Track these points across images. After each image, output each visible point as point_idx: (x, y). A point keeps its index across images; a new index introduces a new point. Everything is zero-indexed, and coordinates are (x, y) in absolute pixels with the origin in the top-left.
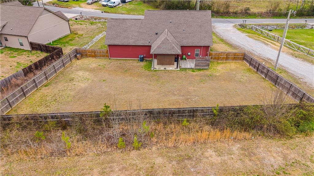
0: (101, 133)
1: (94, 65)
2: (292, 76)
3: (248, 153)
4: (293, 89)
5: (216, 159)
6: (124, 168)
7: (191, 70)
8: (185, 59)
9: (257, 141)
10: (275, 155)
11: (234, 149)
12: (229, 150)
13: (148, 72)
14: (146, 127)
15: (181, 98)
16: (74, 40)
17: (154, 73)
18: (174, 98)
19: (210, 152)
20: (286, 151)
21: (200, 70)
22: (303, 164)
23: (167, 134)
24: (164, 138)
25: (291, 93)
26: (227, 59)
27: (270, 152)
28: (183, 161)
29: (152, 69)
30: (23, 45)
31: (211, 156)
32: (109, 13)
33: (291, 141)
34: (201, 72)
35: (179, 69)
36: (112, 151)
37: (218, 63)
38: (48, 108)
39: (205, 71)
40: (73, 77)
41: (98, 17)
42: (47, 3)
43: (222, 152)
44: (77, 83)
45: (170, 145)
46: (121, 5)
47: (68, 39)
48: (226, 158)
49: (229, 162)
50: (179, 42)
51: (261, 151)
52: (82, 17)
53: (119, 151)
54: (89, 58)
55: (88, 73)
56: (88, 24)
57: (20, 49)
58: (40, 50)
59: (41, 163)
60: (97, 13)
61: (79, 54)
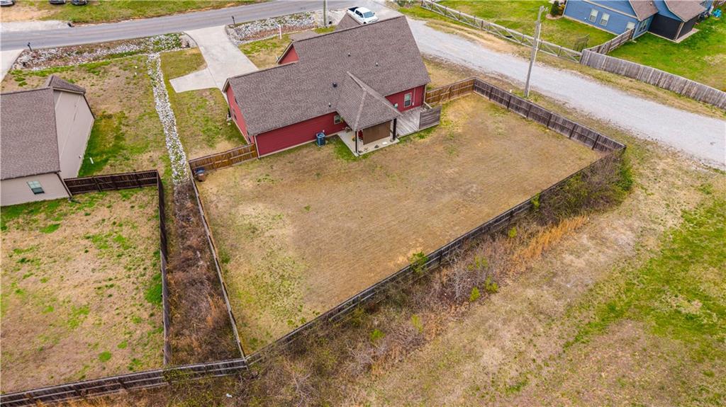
1: (248, 184)
2: (552, 102)
3: (601, 241)
4: (579, 130)
5: (579, 263)
6: (504, 320)
7: (417, 135)
9: (596, 222)
10: (622, 231)
11: (584, 241)
12: (581, 246)
13: (356, 163)
15: (454, 194)
16: (123, 134)
17: (362, 163)
18: (446, 198)
19: (567, 257)
20: (630, 222)
21: (428, 131)
22: (650, 229)
25: (576, 136)
26: (450, 95)
27: (616, 229)
28: (551, 280)
29: (356, 155)
30: (43, 192)
31: (572, 261)
32: (87, 22)
33: (622, 208)
35: (397, 140)
36: (468, 309)
39: (436, 129)
40: (246, 222)
41: (84, 46)
43: (578, 252)
44: (271, 233)
47: (110, 138)
48: (586, 257)
49: (592, 259)
51: (607, 232)
52: (34, 54)
53: (477, 304)
54: (219, 171)
55: (261, 205)
56: (86, 76)
57: (36, 203)
58: (94, 189)
59: (406, 366)
60: (59, 30)
61: (200, 169)
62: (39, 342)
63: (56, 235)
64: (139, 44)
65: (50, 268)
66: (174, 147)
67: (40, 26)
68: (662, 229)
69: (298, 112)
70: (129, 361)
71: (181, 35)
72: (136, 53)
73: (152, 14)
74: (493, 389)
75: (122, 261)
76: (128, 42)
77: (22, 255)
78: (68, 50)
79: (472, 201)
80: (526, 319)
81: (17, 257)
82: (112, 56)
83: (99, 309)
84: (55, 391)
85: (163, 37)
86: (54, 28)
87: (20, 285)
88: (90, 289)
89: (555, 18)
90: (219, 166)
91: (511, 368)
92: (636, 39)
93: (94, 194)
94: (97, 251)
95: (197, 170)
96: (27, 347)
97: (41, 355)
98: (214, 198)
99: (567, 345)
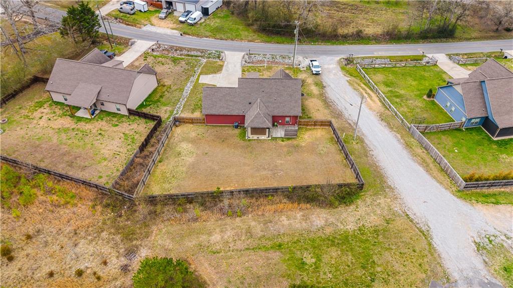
0: (215, 205)
1: (193, 134)
3: (306, 218)
5: (286, 222)
6: (233, 228)
7: (281, 139)
8: (277, 126)
9: (314, 210)
10: (321, 219)
11: (298, 215)
12: (295, 216)
13: (243, 142)
14: (245, 201)
15: (270, 172)
16: (164, 95)
17: (248, 143)
18: (264, 173)
19: (284, 218)
20: (329, 217)
21: (288, 139)
22: (336, 225)
23: (258, 206)
24: (256, 208)
26: (315, 125)
27: (319, 217)
28: (267, 223)
29: (246, 138)
30: (120, 111)
31: (283, 220)
32: (189, 35)
33: (335, 210)
34: (290, 142)
35: (270, 138)
36: (224, 218)
37: (307, 130)
38: (171, 185)
39: (293, 140)
40: (179, 150)
41: (179, 47)
42: (106, 15)
43: (290, 218)
44: (184, 158)
45: (260, 213)
46: (203, 20)
47: (158, 96)
48: (292, 222)
49: (293, 224)
50: (271, 111)
51: (314, 216)
53: (229, 218)
54: (187, 124)
55: (190, 145)
56: (170, 63)
57: (117, 113)
58: (137, 115)
59: (185, 226)
60: (175, 36)
61: (178, 122)
62: (87, 164)
63: (115, 129)
64: (202, 53)
65: (106, 140)
66: (179, 108)
67: (169, 32)
68: (342, 227)
69: (228, 110)
70: (106, 182)
71: (222, 52)
72: (199, 57)
73: (218, 37)
74: (206, 248)
75: (128, 147)
76: (198, 50)
77: (101, 132)
78: (172, 47)
79: (273, 178)
80: (242, 232)
81: (99, 132)
82: (188, 55)
83: (110, 161)
84: (78, 180)
85: (214, 52)
86: (174, 35)
87: (94, 142)
88: (111, 153)
89: (428, 99)
90: (187, 123)
91: (219, 245)
92: (467, 129)
93: (137, 117)
94: (123, 140)
95: (177, 121)
96: (83, 164)
97: (84, 168)
98: (176, 135)
99: (247, 249)
